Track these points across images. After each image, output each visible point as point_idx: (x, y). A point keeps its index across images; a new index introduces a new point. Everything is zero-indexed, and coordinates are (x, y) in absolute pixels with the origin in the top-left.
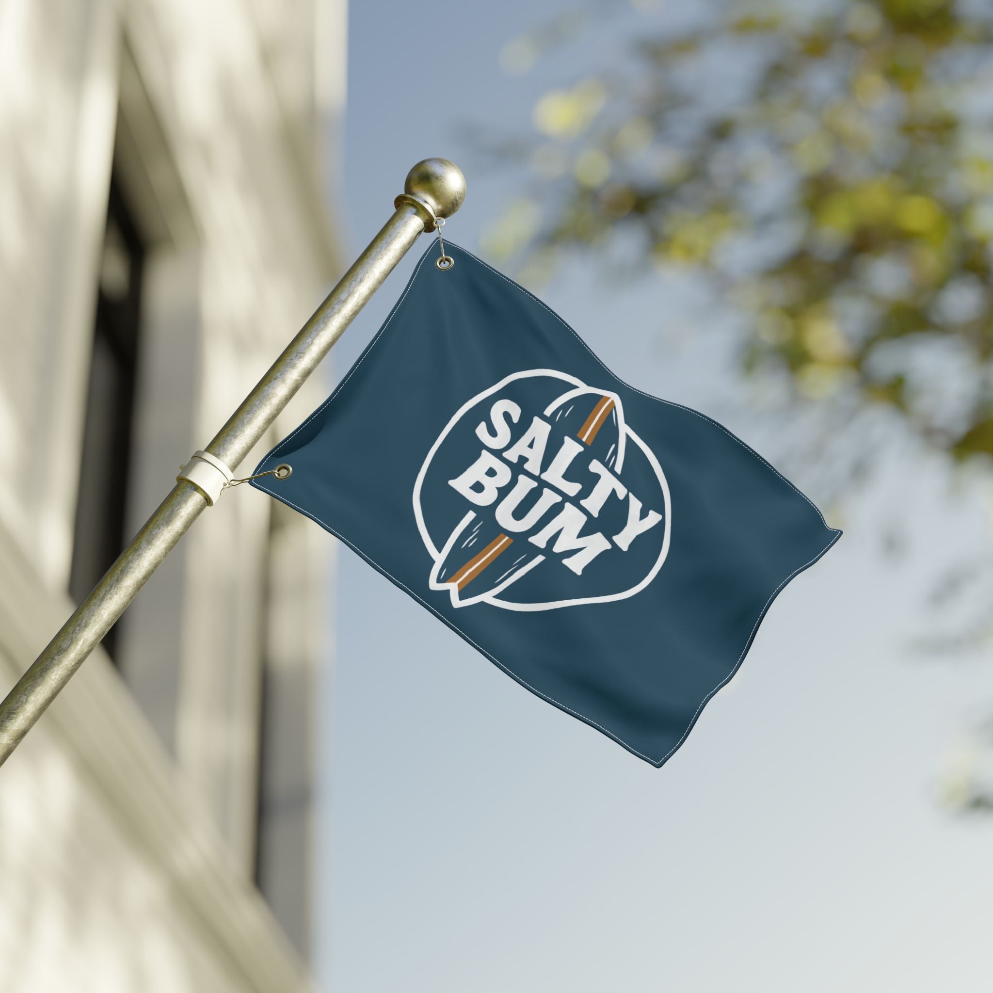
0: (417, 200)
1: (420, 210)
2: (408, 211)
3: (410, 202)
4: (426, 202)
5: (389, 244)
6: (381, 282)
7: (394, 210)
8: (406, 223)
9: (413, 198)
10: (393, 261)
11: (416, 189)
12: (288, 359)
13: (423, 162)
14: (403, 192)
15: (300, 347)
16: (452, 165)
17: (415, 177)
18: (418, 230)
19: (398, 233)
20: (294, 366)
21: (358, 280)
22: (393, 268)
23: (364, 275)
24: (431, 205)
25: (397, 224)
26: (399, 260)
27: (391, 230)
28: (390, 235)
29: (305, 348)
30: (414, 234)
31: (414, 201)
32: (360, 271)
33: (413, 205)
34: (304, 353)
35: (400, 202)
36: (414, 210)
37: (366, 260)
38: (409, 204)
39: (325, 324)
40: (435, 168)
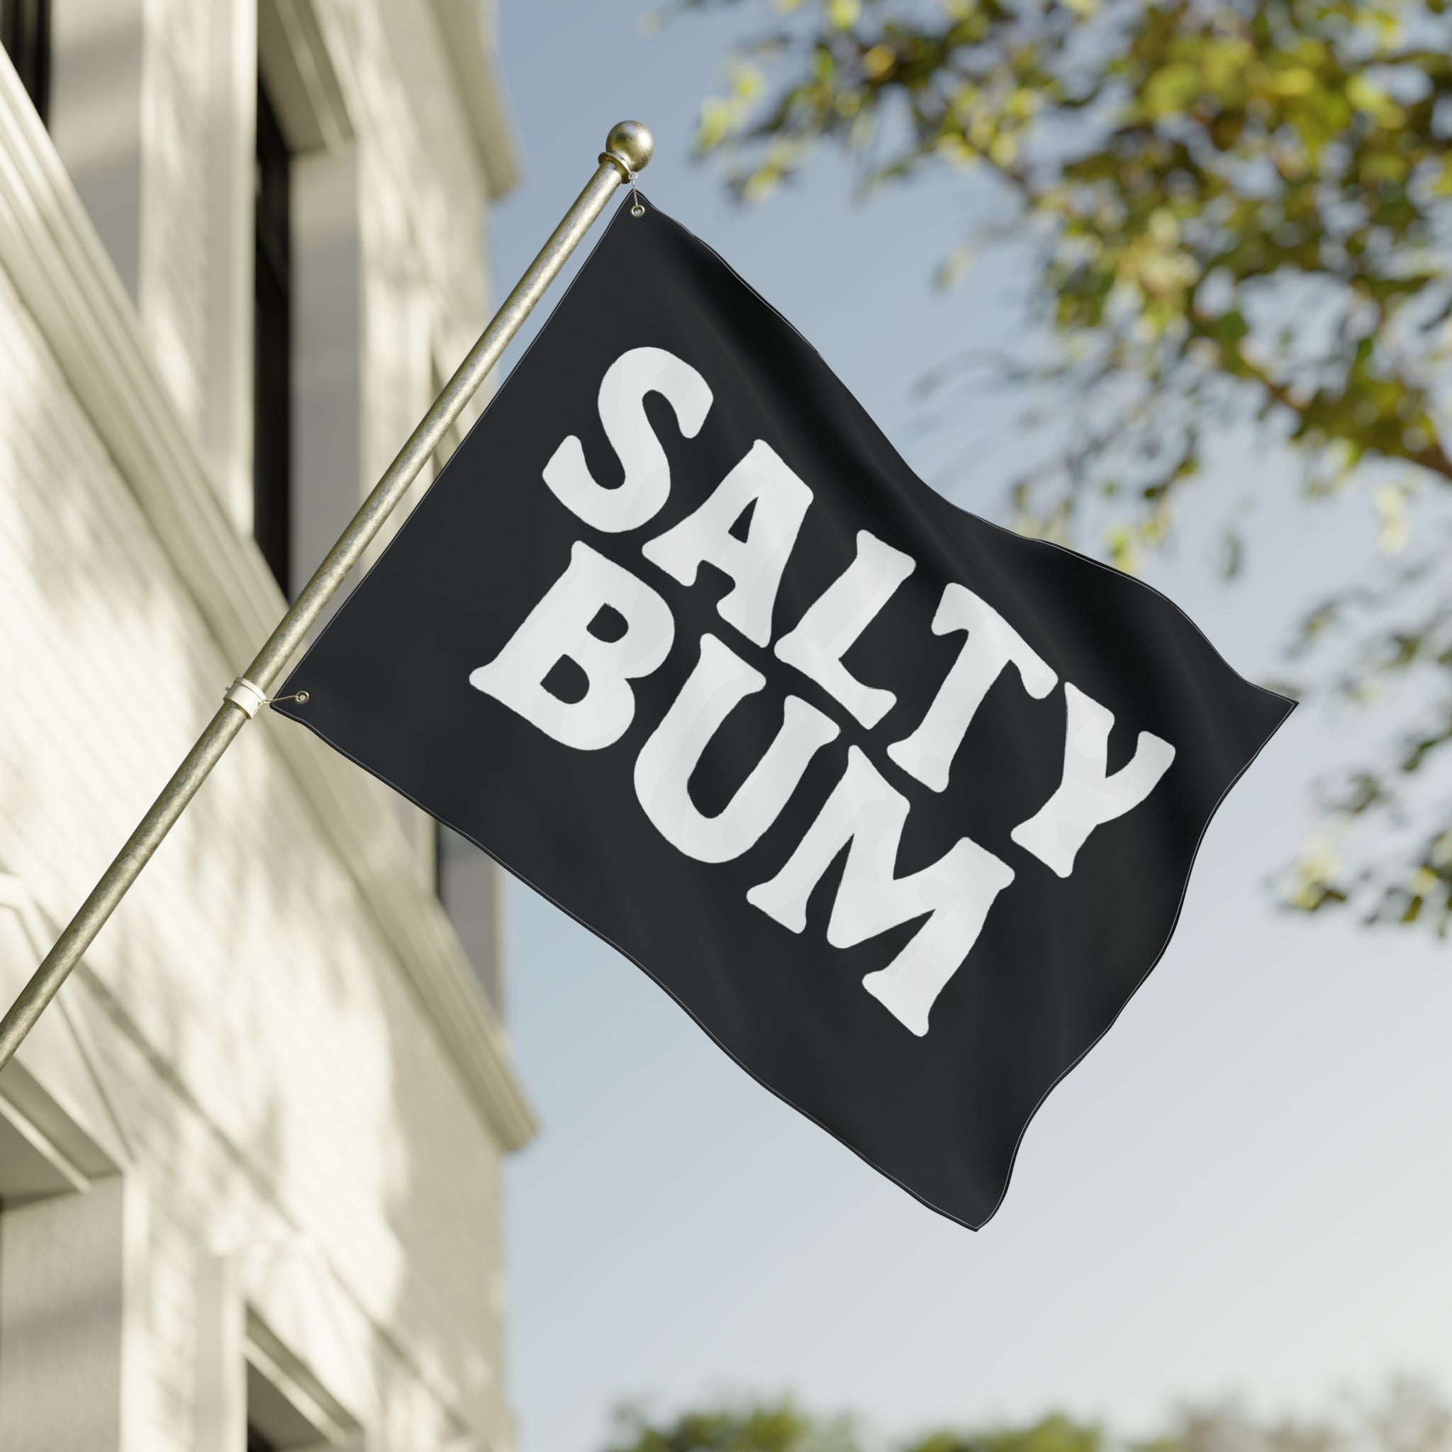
0: (616, 157)
1: (618, 165)
2: (609, 166)
3: (610, 159)
4: (622, 159)
5: (594, 194)
6: (589, 226)
7: (598, 165)
8: (607, 177)
9: (613, 155)
10: (598, 209)
11: (615, 148)
12: (521, 290)
13: (619, 125)
14: (604, 150)
15: (530, 280)
16: (643, 127)
17: (614, 138)
18: (617, 182)
19: (601, 185)
20: (526, 295)
21: (572, 225)
22: (597, 216)
23: (577, 221)
24: (627, 161)
25: (601, 178)
26: (602, 208)
27: (596, 183)
28: (596, 187)
29: (534, 281)
30: (614, 186)
31: (613, 158)
32: (573, 217)
33: (612, 162)
34: (533, 285)
35: (603, 159)
36: (613, 165)
37: (578, 208)
38: (610, 160)
39: (548, 261)
40: (629, 130)
